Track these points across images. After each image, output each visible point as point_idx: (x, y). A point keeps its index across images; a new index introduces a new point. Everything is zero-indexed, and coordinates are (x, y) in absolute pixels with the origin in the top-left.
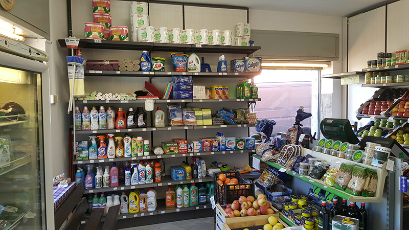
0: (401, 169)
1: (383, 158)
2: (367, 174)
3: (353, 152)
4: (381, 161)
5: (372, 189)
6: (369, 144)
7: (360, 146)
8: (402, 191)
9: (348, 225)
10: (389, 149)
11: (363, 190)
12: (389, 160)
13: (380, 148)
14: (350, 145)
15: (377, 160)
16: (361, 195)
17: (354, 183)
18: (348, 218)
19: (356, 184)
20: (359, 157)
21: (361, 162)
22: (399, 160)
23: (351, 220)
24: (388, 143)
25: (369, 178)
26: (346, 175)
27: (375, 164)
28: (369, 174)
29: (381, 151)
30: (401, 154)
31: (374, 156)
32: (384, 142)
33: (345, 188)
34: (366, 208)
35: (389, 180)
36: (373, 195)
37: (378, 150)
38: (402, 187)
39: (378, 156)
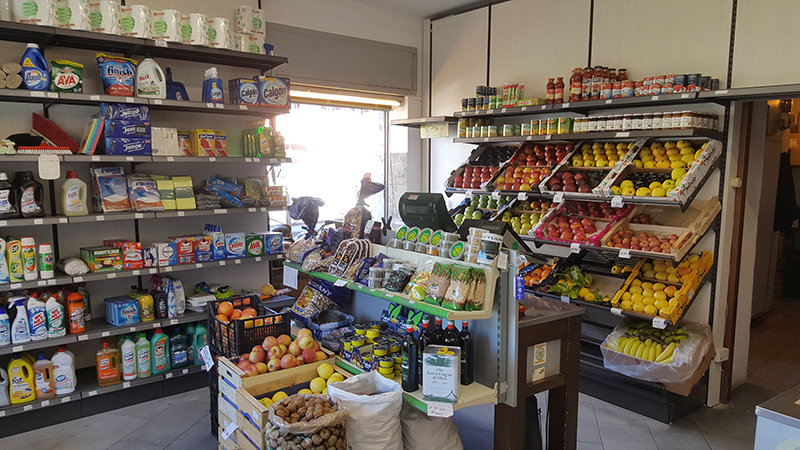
0: (516, 265)
1: (492, 250)
2: (471, 277)
3: (450, 245)
4: (491, 256)
5: (478, 300)
6: (473, 230)
7: (459, 236)
8: (517, 297)
9: (447, 357)
10: (501, 237)
11: (466, 301)
12: (501, 253)
13: (488, 236)
14: (446, 234)
15: (485, 255)
16: (464, 309)
17: (454, 291)
18: (446, 348)
19: (457, 292)
20: (458, 251)
21: (462, 259)
22: (514, 253)
23: (449, 350)
24: (498, 228)
25: (474, 282)
26: (442, 280)
27: (483, 261)
28: (475, 276)
29: (490, 240)
30: (515, 244)
31: (481, 248)
32: (492, 228)
33: (441, 301)
34: (469, 329)
35: (501, 284)
36: (480, 307)
37: (487, 239)
38: (517, 292)
39: (487, 248)
